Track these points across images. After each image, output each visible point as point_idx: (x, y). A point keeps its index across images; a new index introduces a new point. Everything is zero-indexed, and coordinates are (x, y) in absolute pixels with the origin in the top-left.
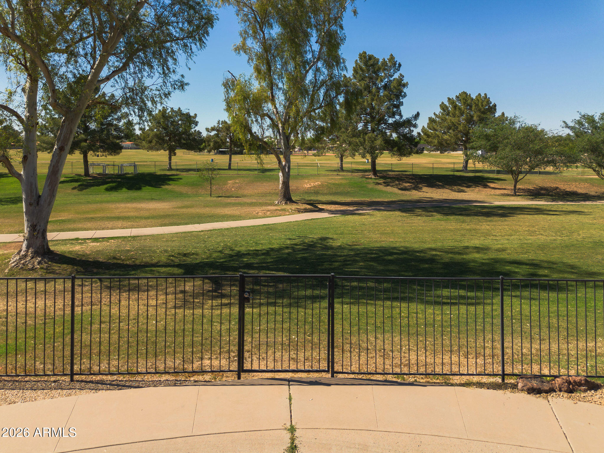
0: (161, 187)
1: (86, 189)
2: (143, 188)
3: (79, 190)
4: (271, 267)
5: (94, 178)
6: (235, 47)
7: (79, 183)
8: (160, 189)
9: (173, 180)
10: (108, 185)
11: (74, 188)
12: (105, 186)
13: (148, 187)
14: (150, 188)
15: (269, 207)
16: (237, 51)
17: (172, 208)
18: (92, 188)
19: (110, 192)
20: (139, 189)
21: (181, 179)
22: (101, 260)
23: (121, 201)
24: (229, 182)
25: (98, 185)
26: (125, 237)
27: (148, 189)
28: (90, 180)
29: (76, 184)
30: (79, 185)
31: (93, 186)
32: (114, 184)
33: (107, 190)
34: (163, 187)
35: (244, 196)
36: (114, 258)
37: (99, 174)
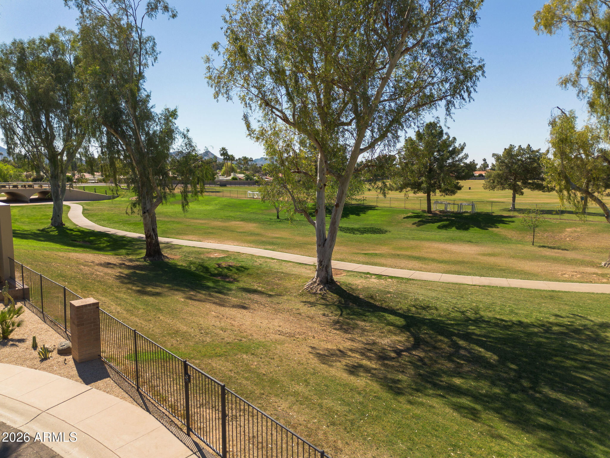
0: (487, 229)
1: (422, 225)
2: (471, 229)
3: (417, 226)
4: (488, 343)
5: (435, 214)
6: (561, 80)
7: (420, 219)
8: (487, 231)
9: (503, 222)
10: (442, 223)
11: (413, 224)
12: (439, 224)
13: (476, 228)
14: (478, 229)
15: (589, 268)
16: (564, 85)
17: (476, 254)
18: (428, 224)
19: (440, 230)
20: (467, 229)
21: (513, 222)
22: (361, 296)
23: (440, 241)
24: (568, 230)
25: (433, 223)
26: (402, 278)
27: (475, 230)
28: (429, 217)
29: (417, 220)
30: (419, 221)
31: (429, 222)
32: (447, 223)
33: (439, 227)
34: (490, 229)
35: (575, 249)
36: (372, 297)
37: (441, 211)
